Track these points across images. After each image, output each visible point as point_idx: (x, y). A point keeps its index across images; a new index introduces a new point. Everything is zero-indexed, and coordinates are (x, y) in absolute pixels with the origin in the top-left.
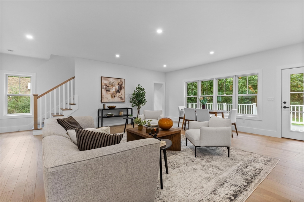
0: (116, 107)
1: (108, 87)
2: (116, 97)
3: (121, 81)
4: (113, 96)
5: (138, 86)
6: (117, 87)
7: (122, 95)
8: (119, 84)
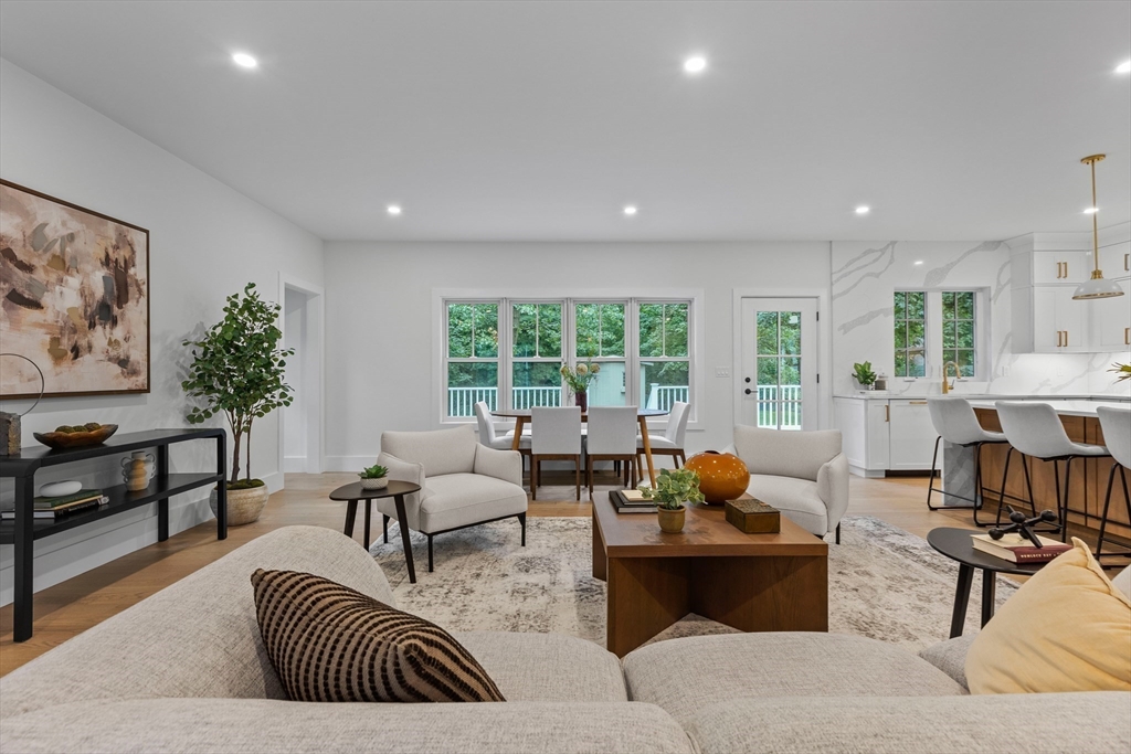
0: (112, 430)
1: (28, 268)
2: (86, 358)
3: (123, 241)
4: (67, 348)
5: (245, 289)
6: (97, 280)
7: (132, 342)
8: (107, 255)
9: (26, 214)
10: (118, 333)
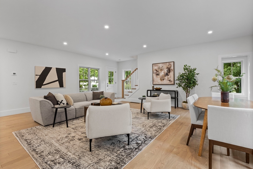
0: (162, 88)
1: (158, 71)
2: (164, 80)
3: (170, 64)
4: (162, 79)
6: (166, 71)
7: (171, 78)
8: (167, 67)
9: (158, 66)
10: (169, 77)
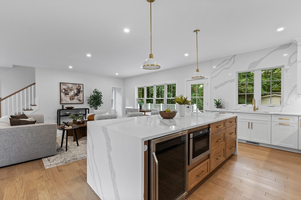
0: (74, 107)
1: (67, 91)
2: (74, 100)
3: (79, 86)
4: (72, 98)
5: (95, 90)
6: (76, 91)
7: (81, 98)
8: (77, 88)
